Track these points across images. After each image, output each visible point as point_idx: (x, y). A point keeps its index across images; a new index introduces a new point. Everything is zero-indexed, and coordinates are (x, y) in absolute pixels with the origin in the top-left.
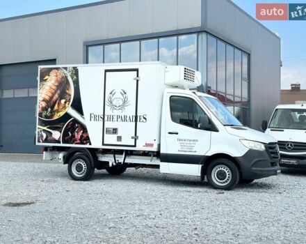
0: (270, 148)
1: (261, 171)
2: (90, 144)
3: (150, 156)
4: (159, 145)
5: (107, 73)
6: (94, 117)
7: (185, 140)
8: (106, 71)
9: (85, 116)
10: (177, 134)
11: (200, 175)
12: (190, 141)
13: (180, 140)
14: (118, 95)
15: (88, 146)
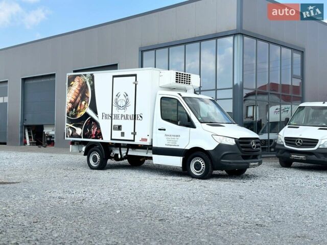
0: (240, 143)
1: (230, 163)
2: (102, 139)
3: (146, 149)
4: (152, 140)
5: (114, 78)
6: (105, 116)
7: (171, 136)
8: (114, 76)
9: (98, 115)
10: (165, 130)
11: (181, 166)
12: (174, 136)
13: (167, 135)
14: (122, 97)
15: (100, 140)
